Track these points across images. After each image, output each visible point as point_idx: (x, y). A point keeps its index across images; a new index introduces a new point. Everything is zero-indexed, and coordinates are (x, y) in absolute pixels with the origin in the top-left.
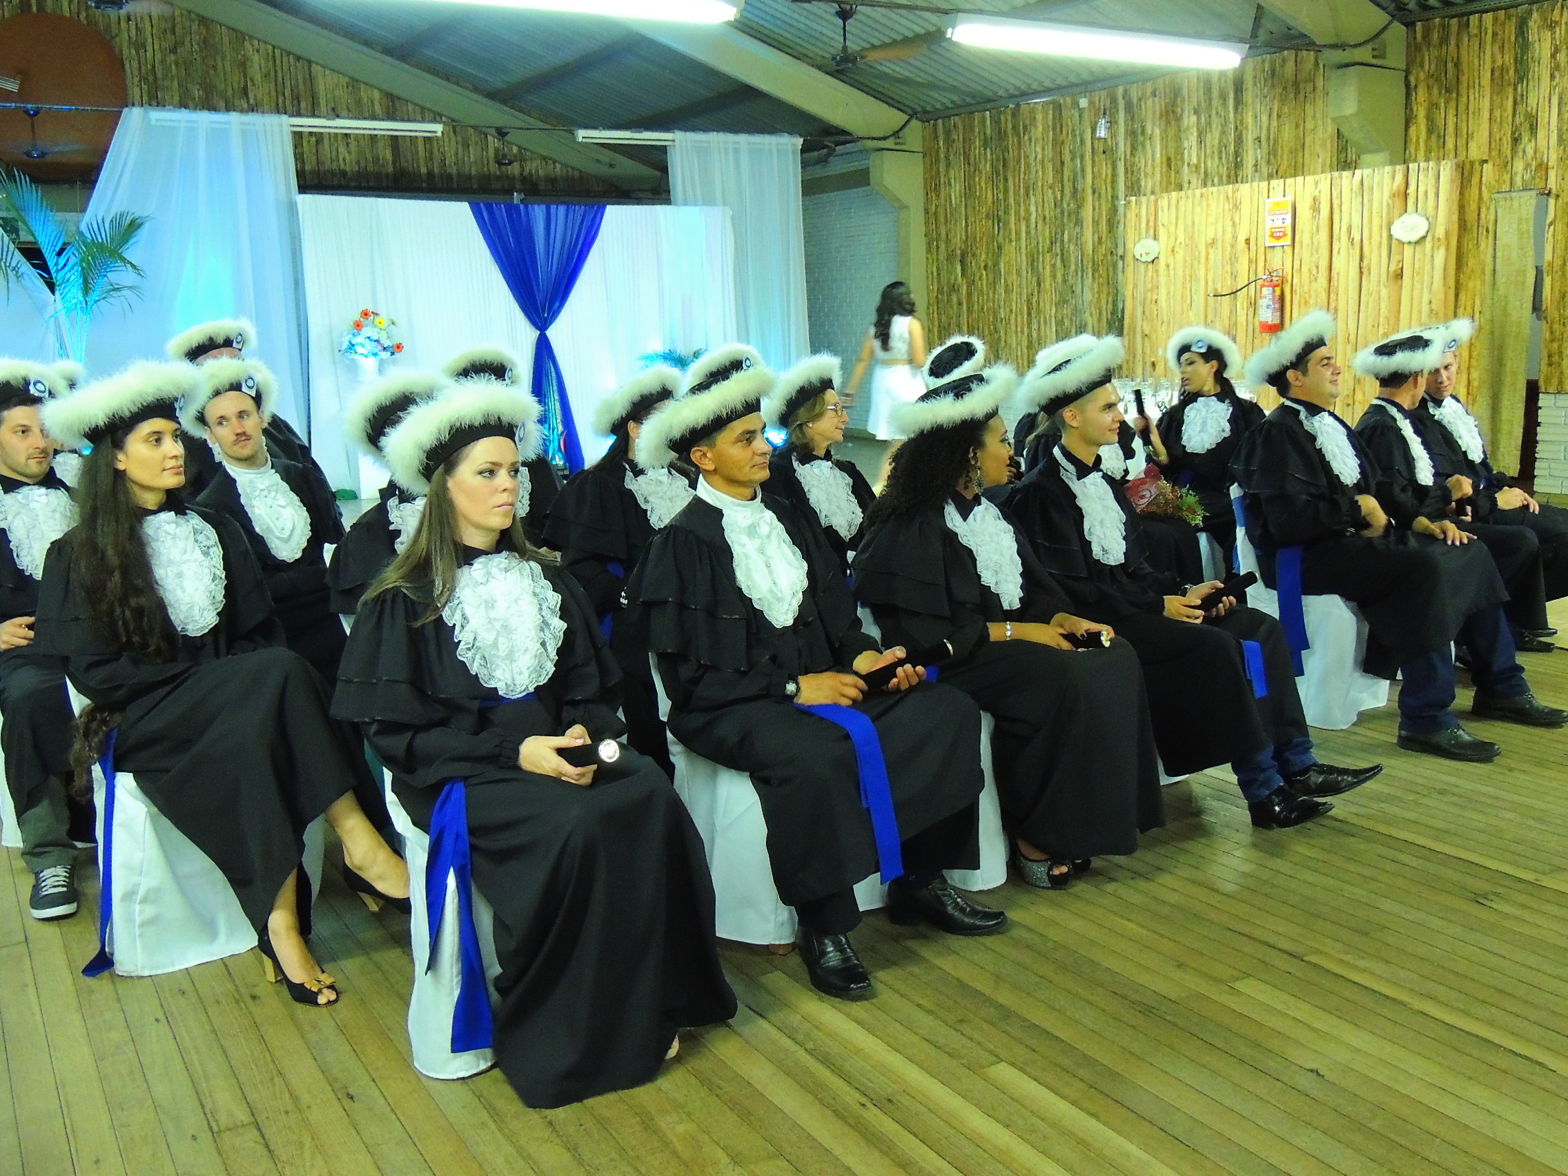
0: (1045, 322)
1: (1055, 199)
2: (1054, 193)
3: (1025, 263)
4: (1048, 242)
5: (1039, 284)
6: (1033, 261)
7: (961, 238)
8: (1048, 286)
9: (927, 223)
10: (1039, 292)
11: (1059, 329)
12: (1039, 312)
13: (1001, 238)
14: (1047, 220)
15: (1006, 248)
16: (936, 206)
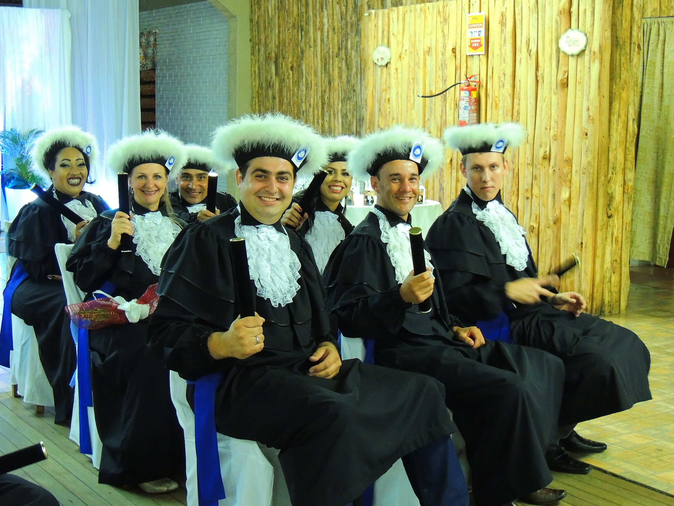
0: (334, 115)
1: (341, 13)
2: (340, 8)
3: (320, 65)
4: (336, 48)
5: (330, 83)
6: (325, 64)
7: (275, 43)
8: (336, 85)
9: (251, 30)
10: (330, 90)
11: (344, 121)
12: (329, 106)
13: (303, 45)
14: (336, 30)
15: (306, 54)
16: (258, 18)
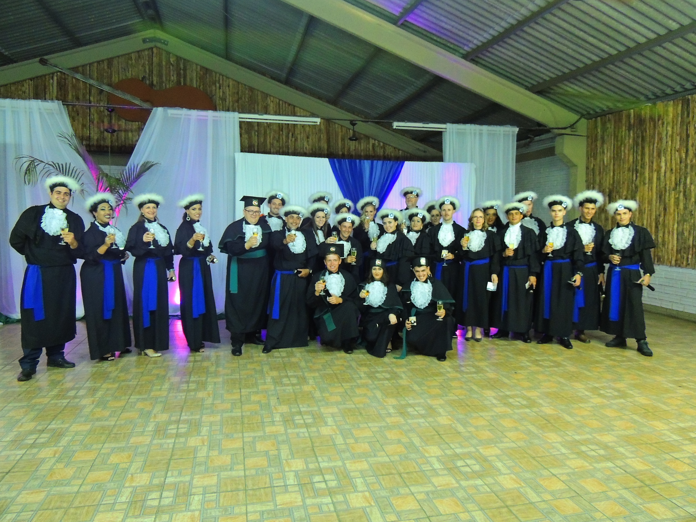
0: (669, 232)
1: (681, 159)
2: (680, 155)
3: (655, 197)
4: (673, 184)
5: (665, 209)
6: (661, 196)
7: (609, 182)
8: (672, 211)
9: (587, 174)
10: (665, 215)
11: (680, 237)
12: (664, 225)
13: (638, 182)
14: (674, 171)
15: (641, 188)
16: (594, 165)
